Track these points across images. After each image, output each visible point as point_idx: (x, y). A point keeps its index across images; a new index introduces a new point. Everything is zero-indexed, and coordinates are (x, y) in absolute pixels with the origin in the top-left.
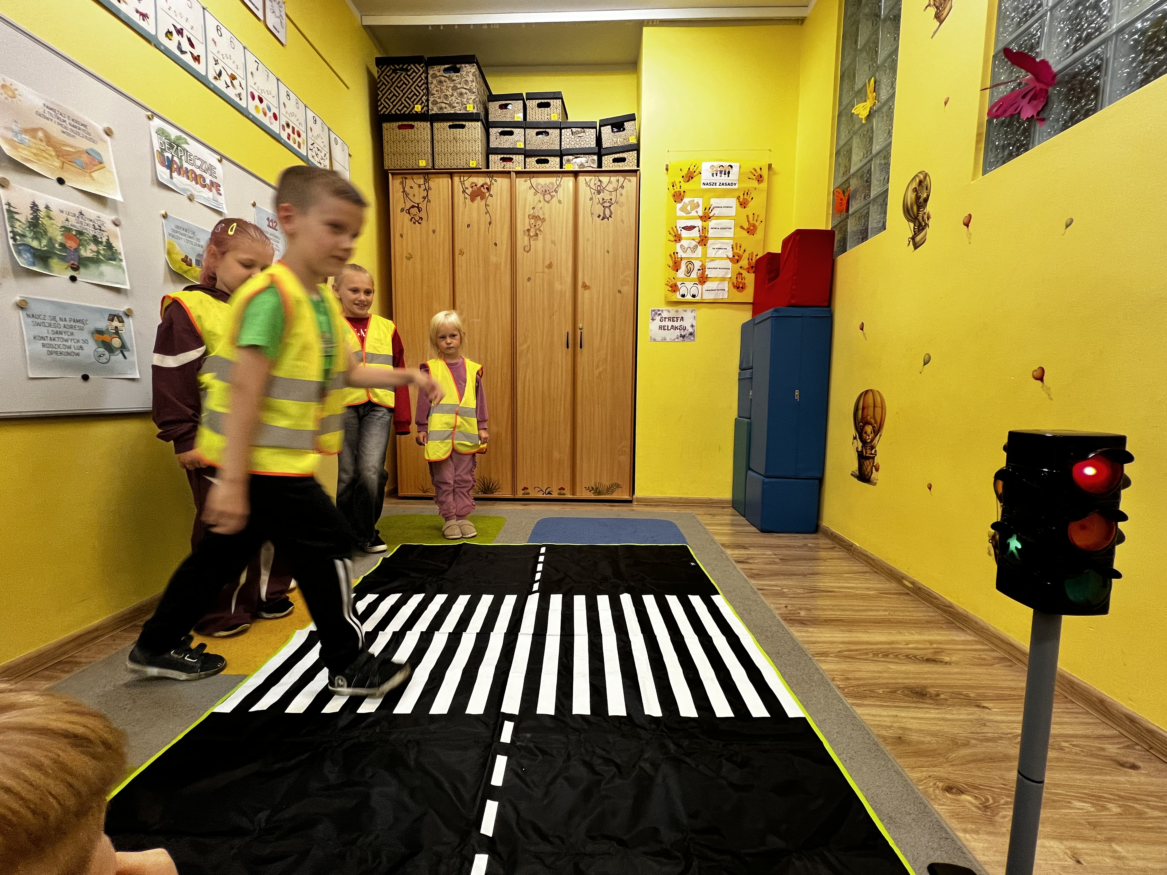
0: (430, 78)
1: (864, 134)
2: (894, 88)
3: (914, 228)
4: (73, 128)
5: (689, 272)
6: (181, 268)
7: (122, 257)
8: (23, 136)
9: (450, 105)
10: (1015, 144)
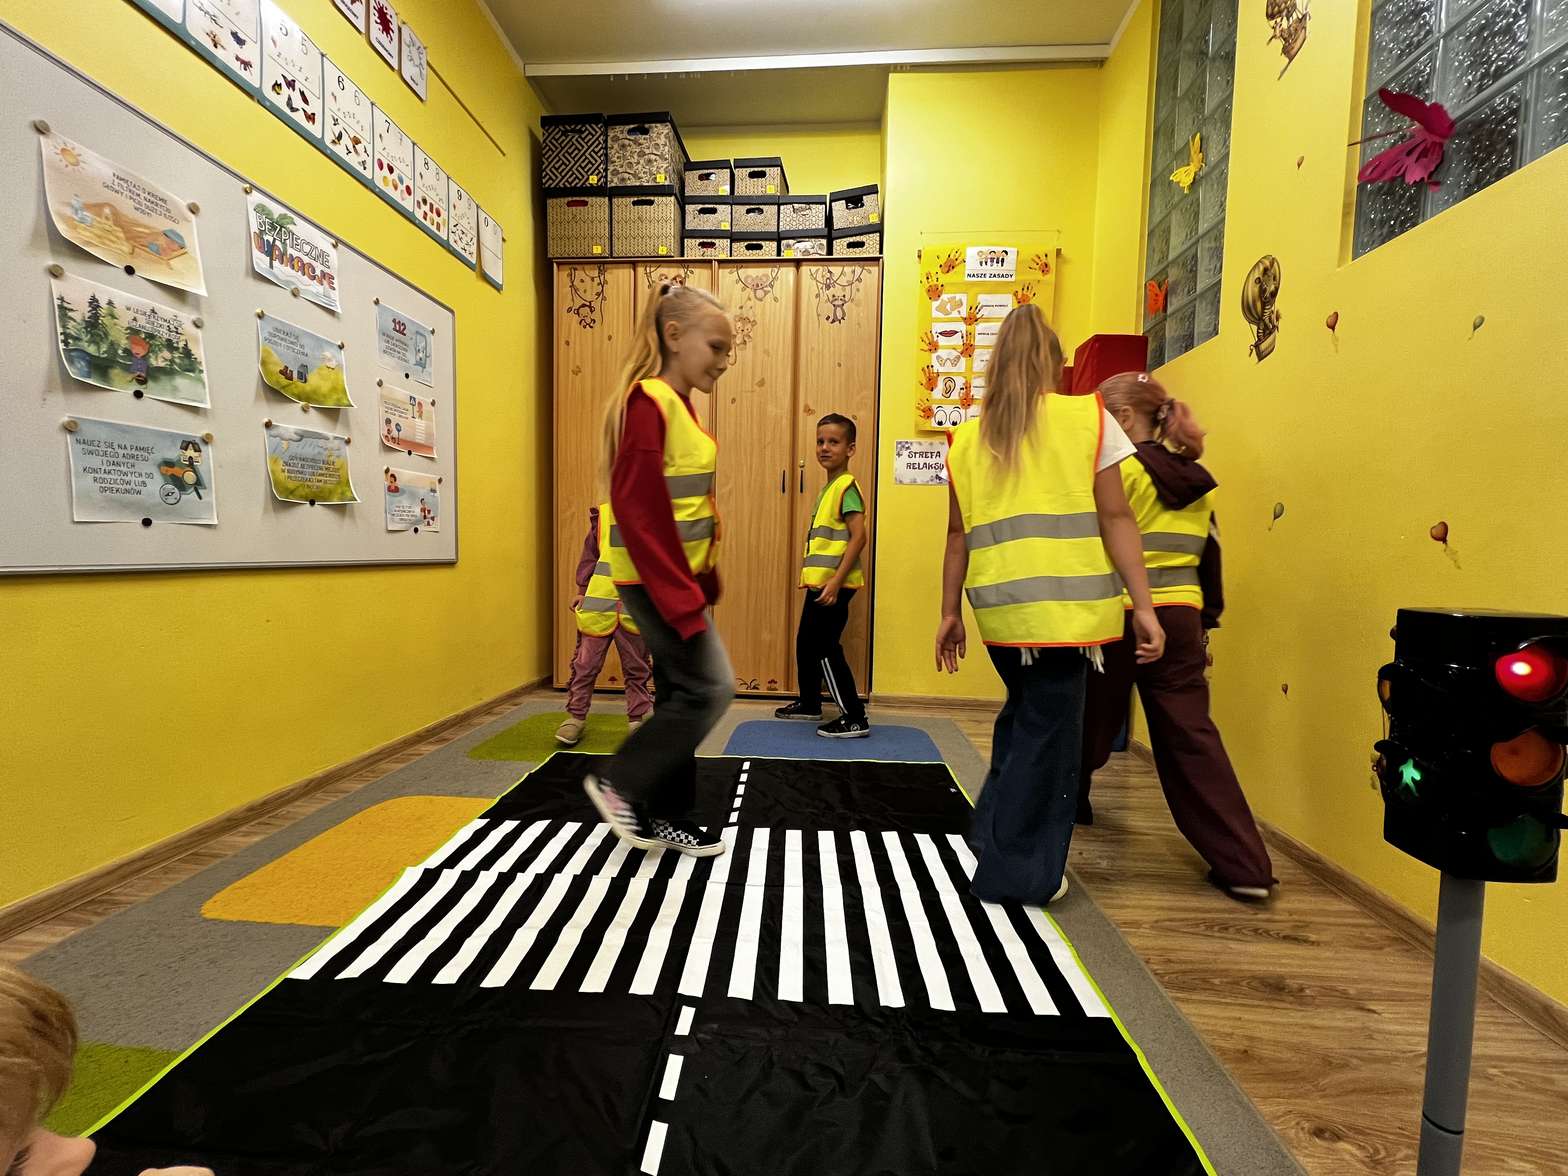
0: (610, 142)
1: (1186, 209)
2: (1228, 147)
3: (1258, 332)
4: (148, 204)
5: (948, 392)
6: (278, 383)
7: (203, 367)
8: (85, 213)
9: (635, 175)
10: (1398, 216)
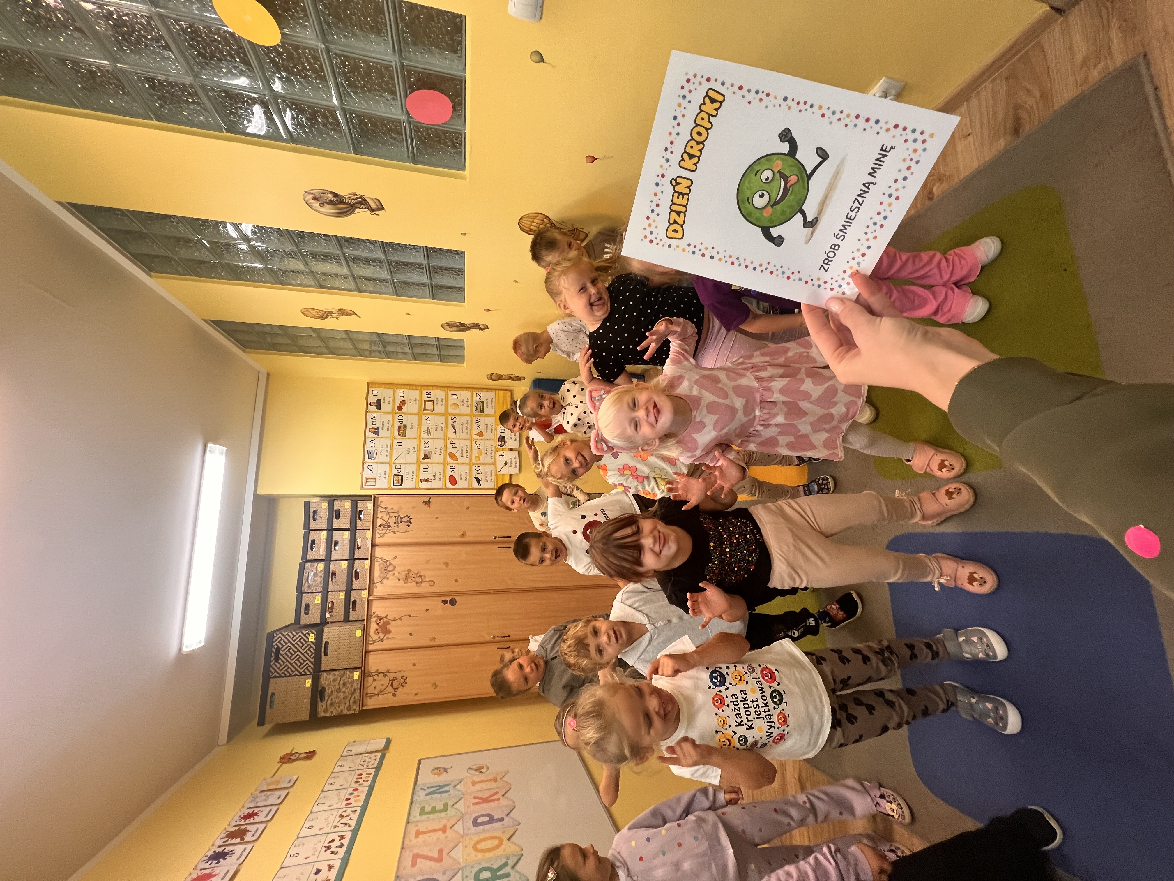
10: (457, 292)
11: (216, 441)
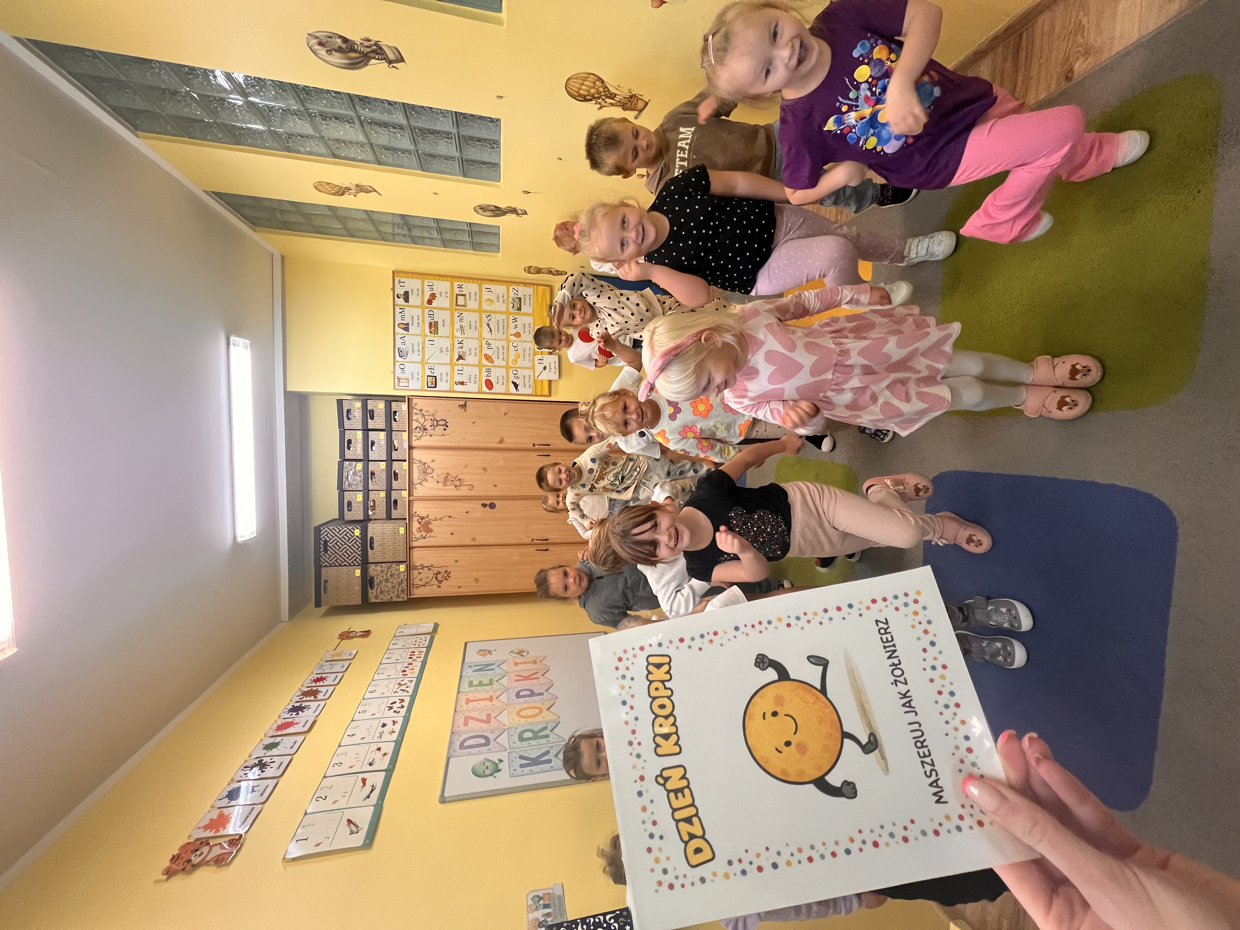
3: (511, 213)
11: (238, 335)
